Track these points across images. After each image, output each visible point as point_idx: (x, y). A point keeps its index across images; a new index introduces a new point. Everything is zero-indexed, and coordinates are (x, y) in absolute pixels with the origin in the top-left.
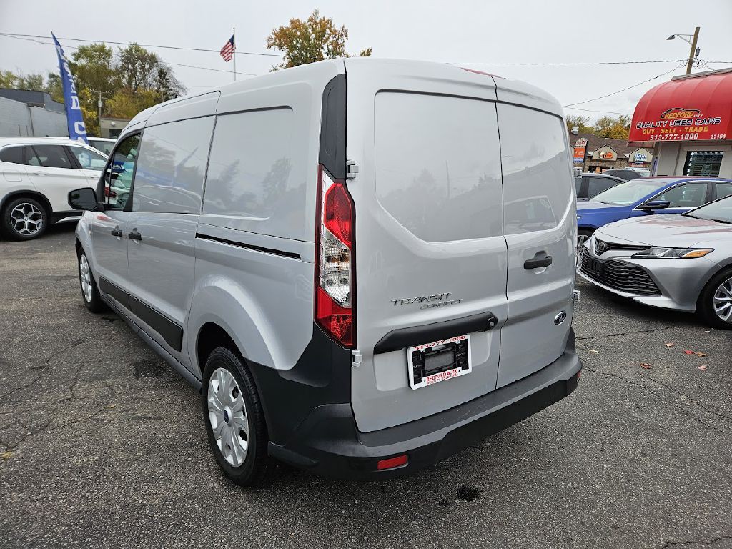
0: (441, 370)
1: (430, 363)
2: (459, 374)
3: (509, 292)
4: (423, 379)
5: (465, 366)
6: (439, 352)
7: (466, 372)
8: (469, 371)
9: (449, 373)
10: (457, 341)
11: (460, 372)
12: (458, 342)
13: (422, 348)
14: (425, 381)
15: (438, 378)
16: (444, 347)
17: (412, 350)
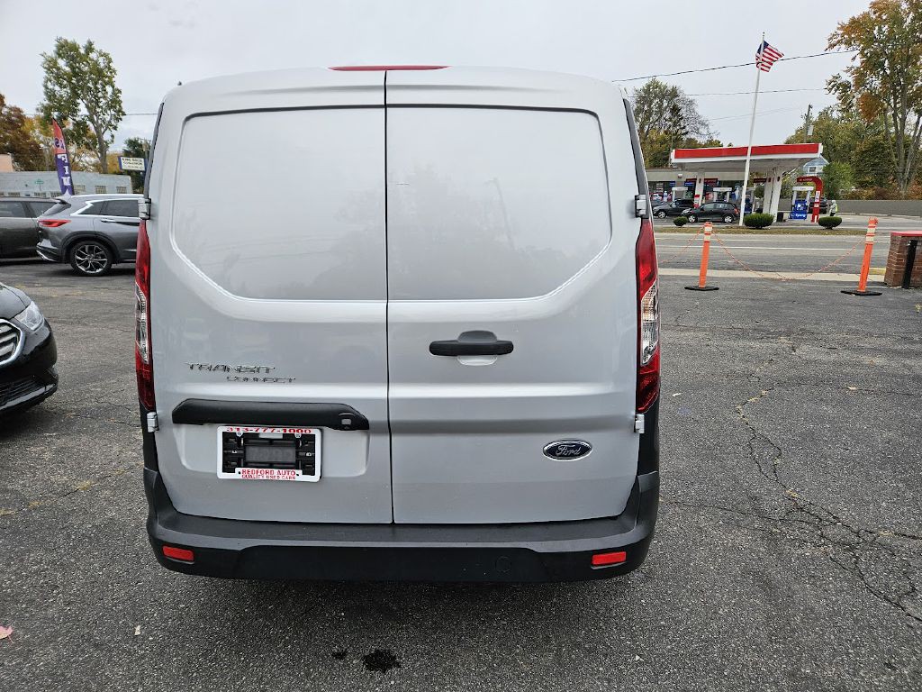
1: (254, 453)
2: (297, 479)
3: (392, 382)
4: (237, 470)
5: (309, 470)
6: (271, 442)
7: (308, 478)
8: (315, 478)
9: (279, 473)
10: (299, 433)
11: (299, 476)
12: (298, 435)
13: (240, 431)
14: (239, 473)
15: (261, 474)
16: (281, 437)
17: (222, 429)
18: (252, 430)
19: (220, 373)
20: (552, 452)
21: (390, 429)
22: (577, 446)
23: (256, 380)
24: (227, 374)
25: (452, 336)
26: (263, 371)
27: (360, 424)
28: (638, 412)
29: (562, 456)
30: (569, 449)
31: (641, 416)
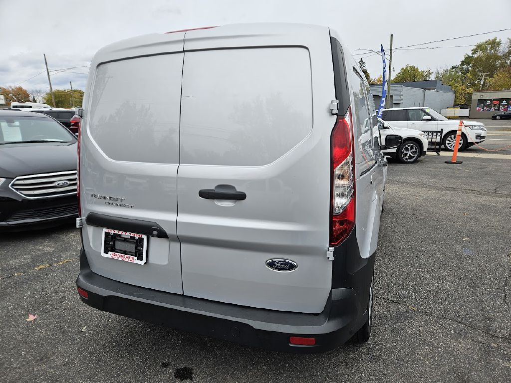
0: (125, 253)
1: (119, 245)
2: (135, 262)
3: (180, 212)
4: (109, 253)
5: (140, 258)
6: (125, 240)
7: (139, 262)
8: (142, 263)
9: (127, 257)
10: (137, 236)
11: (135, 260)
13: (112, 232)
14: (110, 255)
15: (119, 256)
16: (129, 237)
17: (105, 230)
18: (117, 232)
19: (102, 200)
20: (271, 265)
21: (179, 239)
22: (287, 263)
23: (117, 205)
24: (105, 201)
25: (211, 187)
26: (119, 200)
27: (162, 235)
28: (331, 245)
29: (277, 268)
30: (281, 264)
31: (332, 249)
